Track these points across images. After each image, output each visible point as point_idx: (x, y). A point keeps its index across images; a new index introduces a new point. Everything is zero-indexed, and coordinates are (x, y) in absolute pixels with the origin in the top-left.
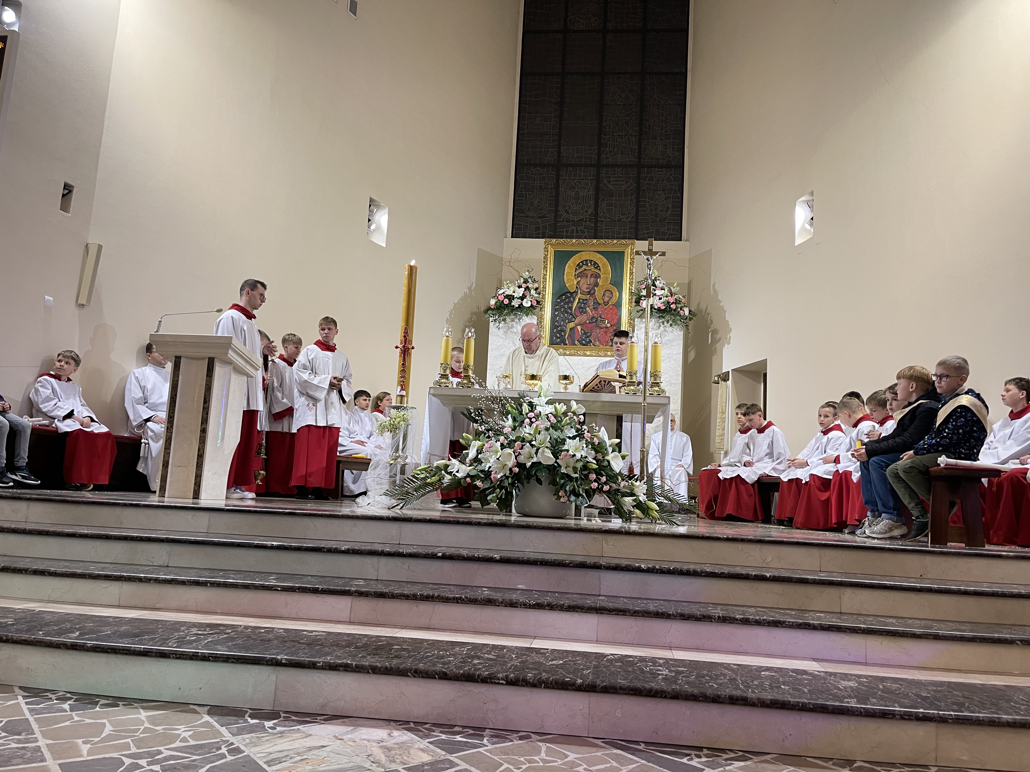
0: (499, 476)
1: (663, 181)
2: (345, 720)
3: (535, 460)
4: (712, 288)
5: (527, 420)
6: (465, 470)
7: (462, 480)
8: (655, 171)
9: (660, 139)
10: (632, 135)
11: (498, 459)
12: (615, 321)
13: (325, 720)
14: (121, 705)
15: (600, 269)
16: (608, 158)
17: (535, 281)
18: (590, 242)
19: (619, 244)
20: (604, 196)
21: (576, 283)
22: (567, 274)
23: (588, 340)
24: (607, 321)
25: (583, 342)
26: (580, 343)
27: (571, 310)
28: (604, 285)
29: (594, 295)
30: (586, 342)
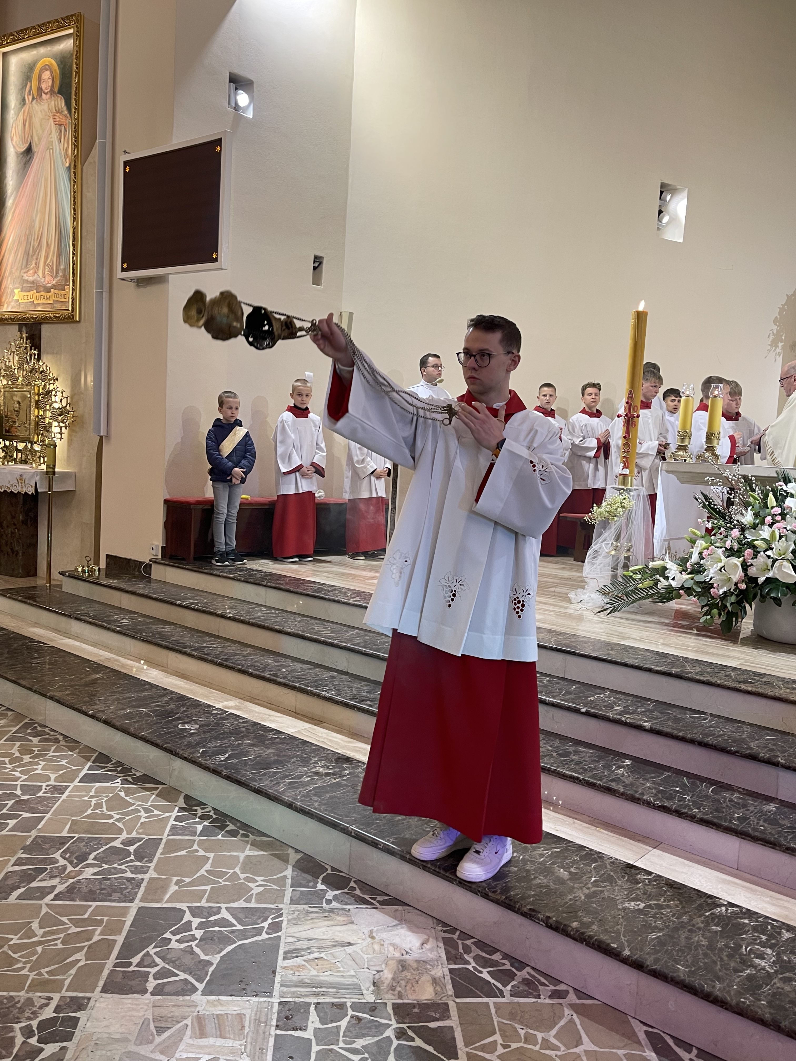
0: (721, 591)
2: (400, 908)
3: (770, 575)
5: (769, 519)
6: (680, 580)
7: (674, 592)
11: (720, 570)
13: (382, 903)
14: (239, 836)
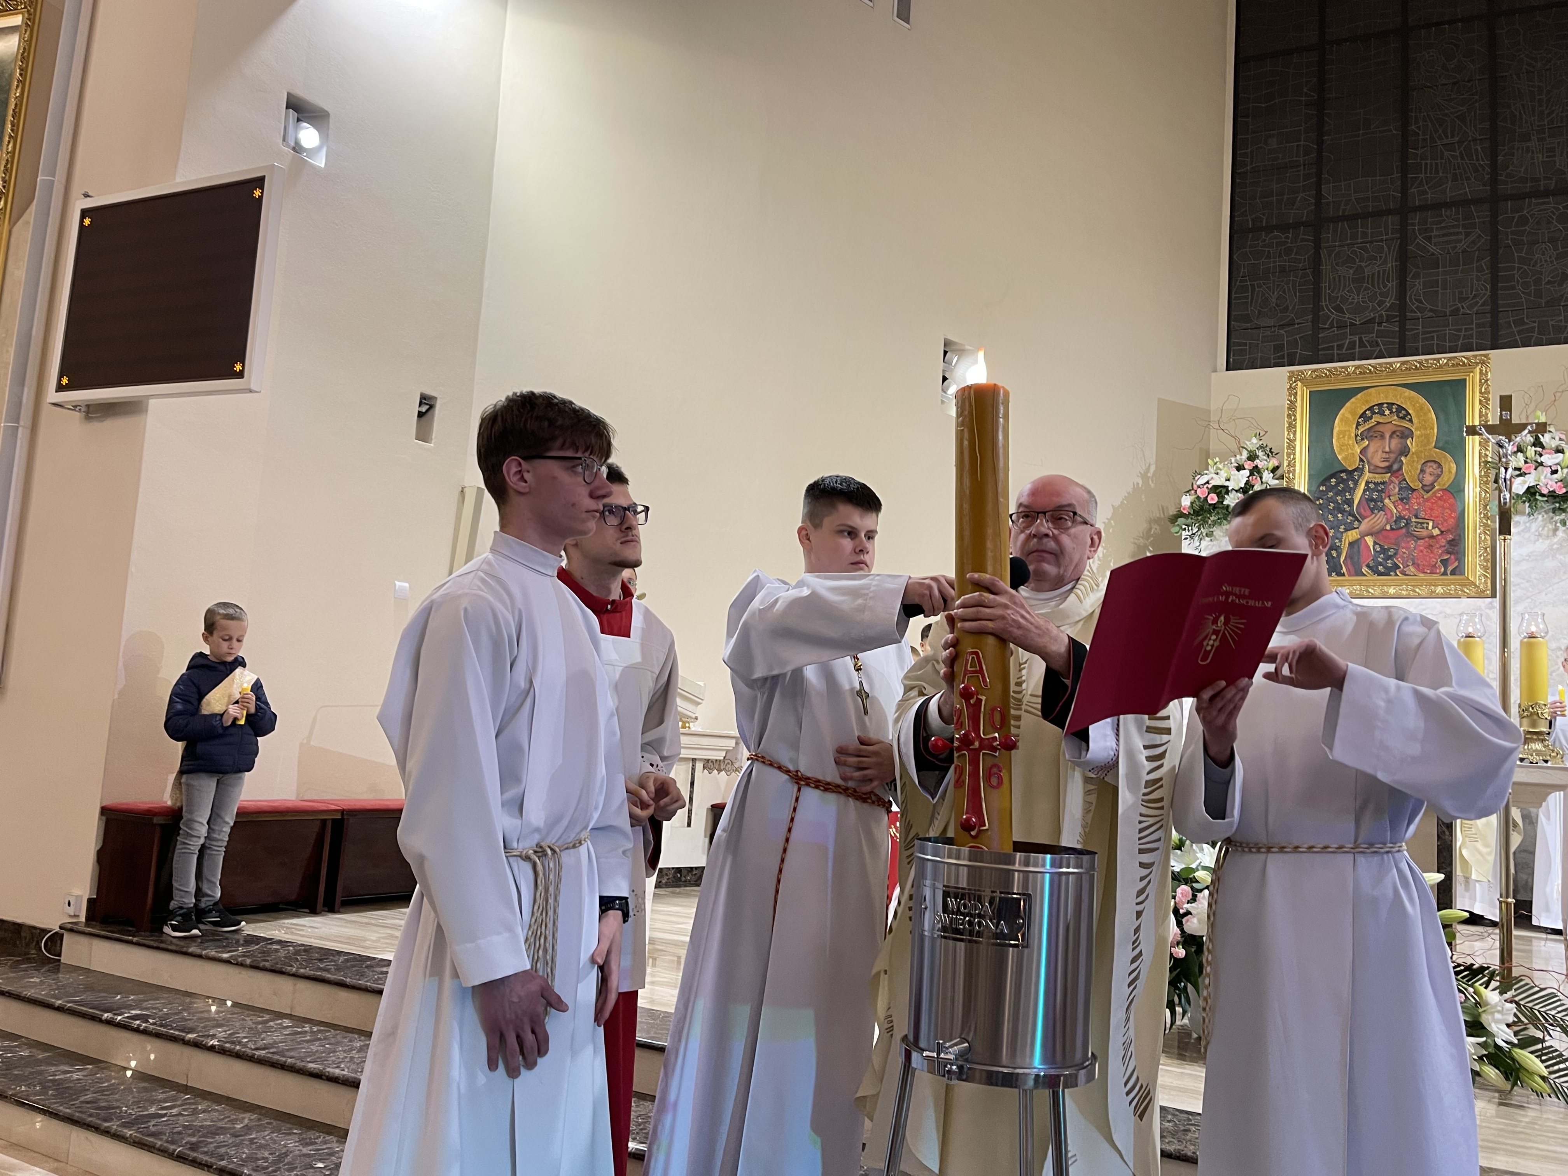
8: (1530, 203)
9: (1539, 139)
10: (1474, 140)
12: (1451, 522)
15: (1411, 421)
16: (1424, 192)
17: (1272, 453)
18: (1386, 368)
19: (1453, 365)
20: (1419, 268)
21: (1359, 451)
22: (1338, 435)
23: (1389, 563)
24: (1431, 524)
25: (1380, 568)
26: (1373, 571)
27: (1349, 506)
28: (1421, 452)
29: (1400, 472)
30: (1385, 567)
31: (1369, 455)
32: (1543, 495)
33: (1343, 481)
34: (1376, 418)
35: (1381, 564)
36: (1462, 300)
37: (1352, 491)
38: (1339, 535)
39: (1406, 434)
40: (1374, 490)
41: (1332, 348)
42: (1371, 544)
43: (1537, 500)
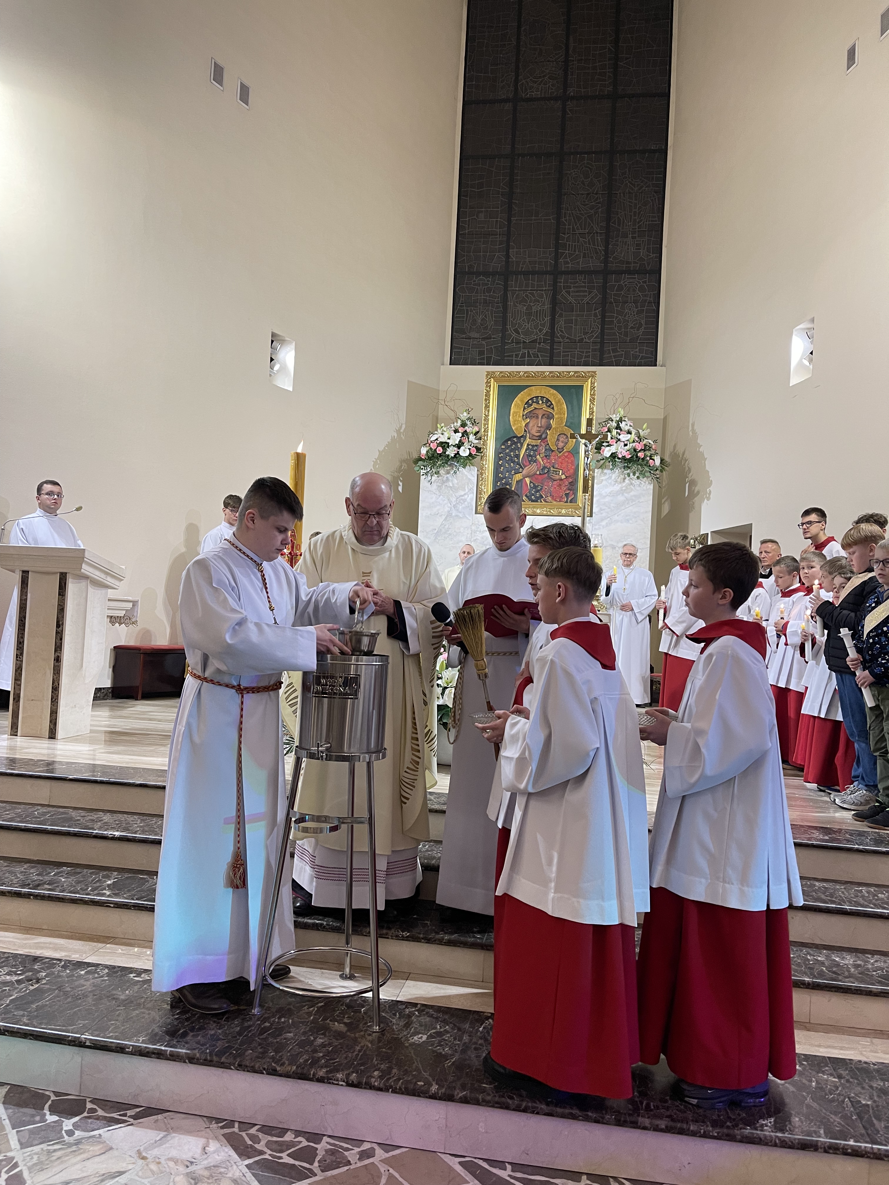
1: (634, 290)
2: (159, 1117)
4: (690, 428)
8: (625, 277)
9: (633, 238)
10: (597, 233)
12: (572, 471)
13: (136, 1117)
15: (553, 408)
16: (567, 263)
17: (475, 422)
18: (541, 375)
19: (577, 376)
20: (562, 310)
21: (524, 425)
22: (513, 414)
23: (538, 495)
24: (561, 472)
25: (533, 497)
26: (529, 499)
27: (517, 459)
28: (558, 428)
29: (546, 440)
30: (536, 497)
31: (530, 428)
32: (619, 458)
33: (515, 443)
34: (535, 405)
35: (533, 495)
36: (585, 333)
37: (519, 449)
38: (511, 476)
39: (550, 417)
40: (531, 450)
41: (513, 357)
42: (528, 482)
43: (615, 461)
